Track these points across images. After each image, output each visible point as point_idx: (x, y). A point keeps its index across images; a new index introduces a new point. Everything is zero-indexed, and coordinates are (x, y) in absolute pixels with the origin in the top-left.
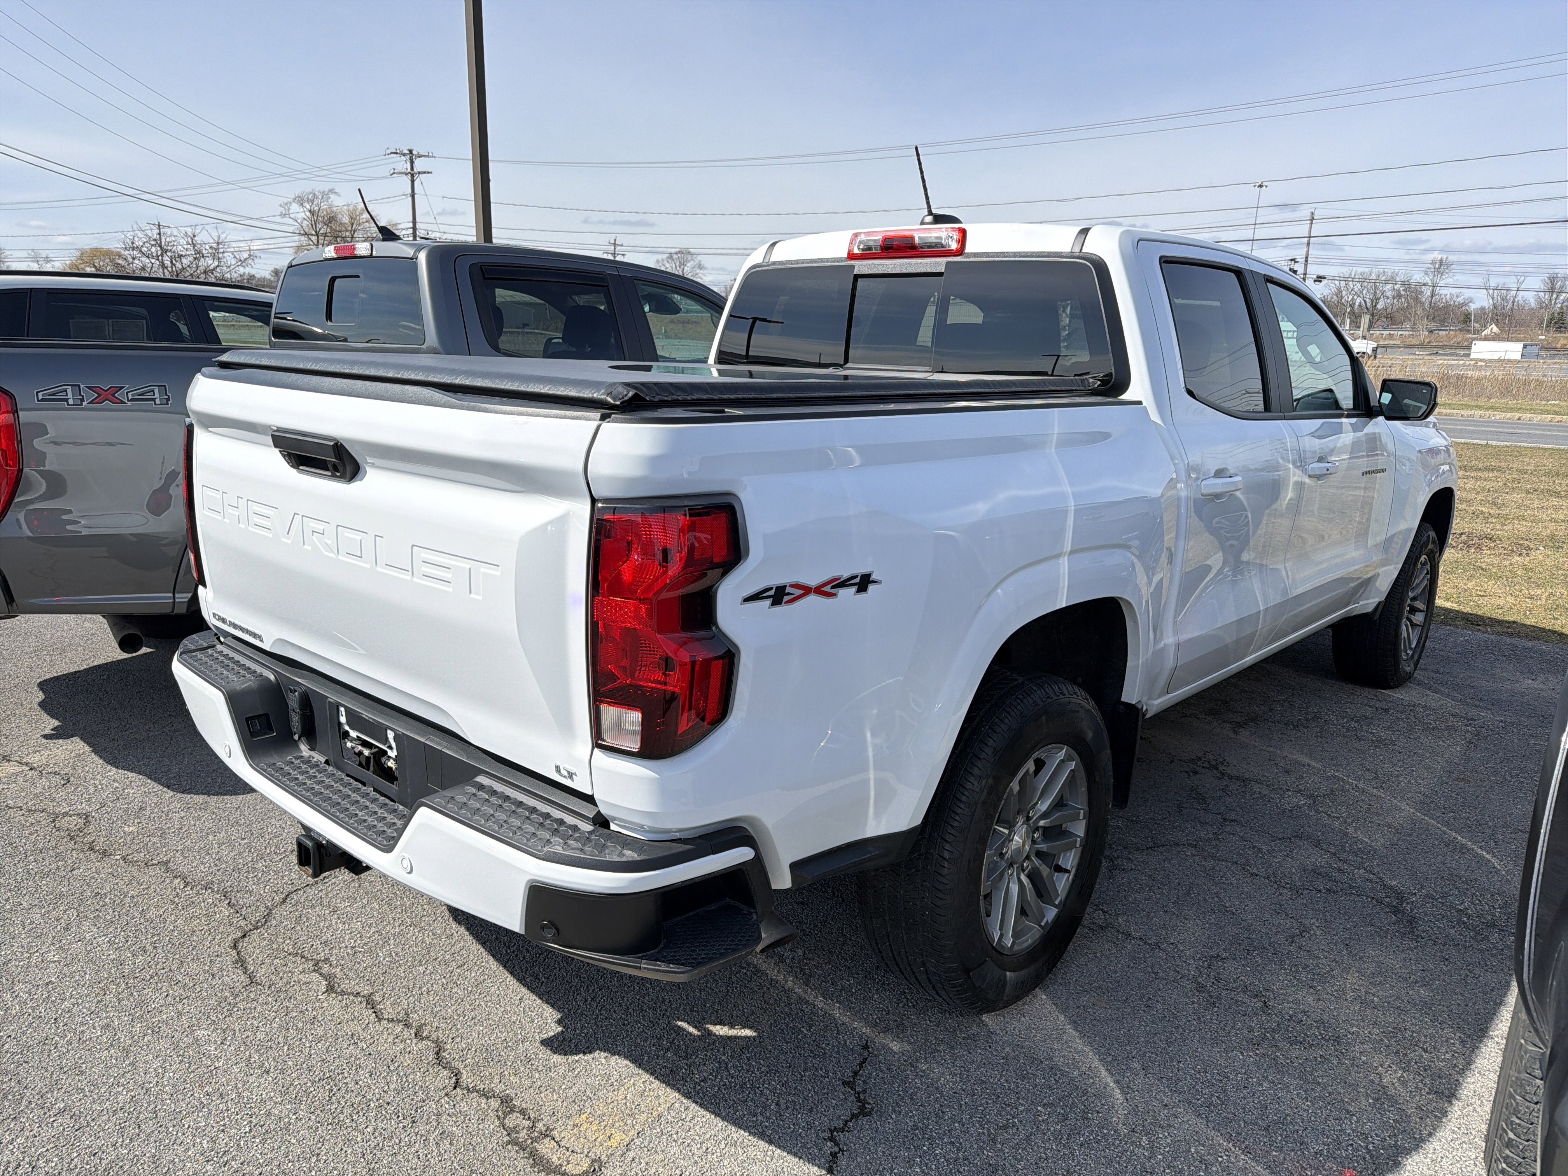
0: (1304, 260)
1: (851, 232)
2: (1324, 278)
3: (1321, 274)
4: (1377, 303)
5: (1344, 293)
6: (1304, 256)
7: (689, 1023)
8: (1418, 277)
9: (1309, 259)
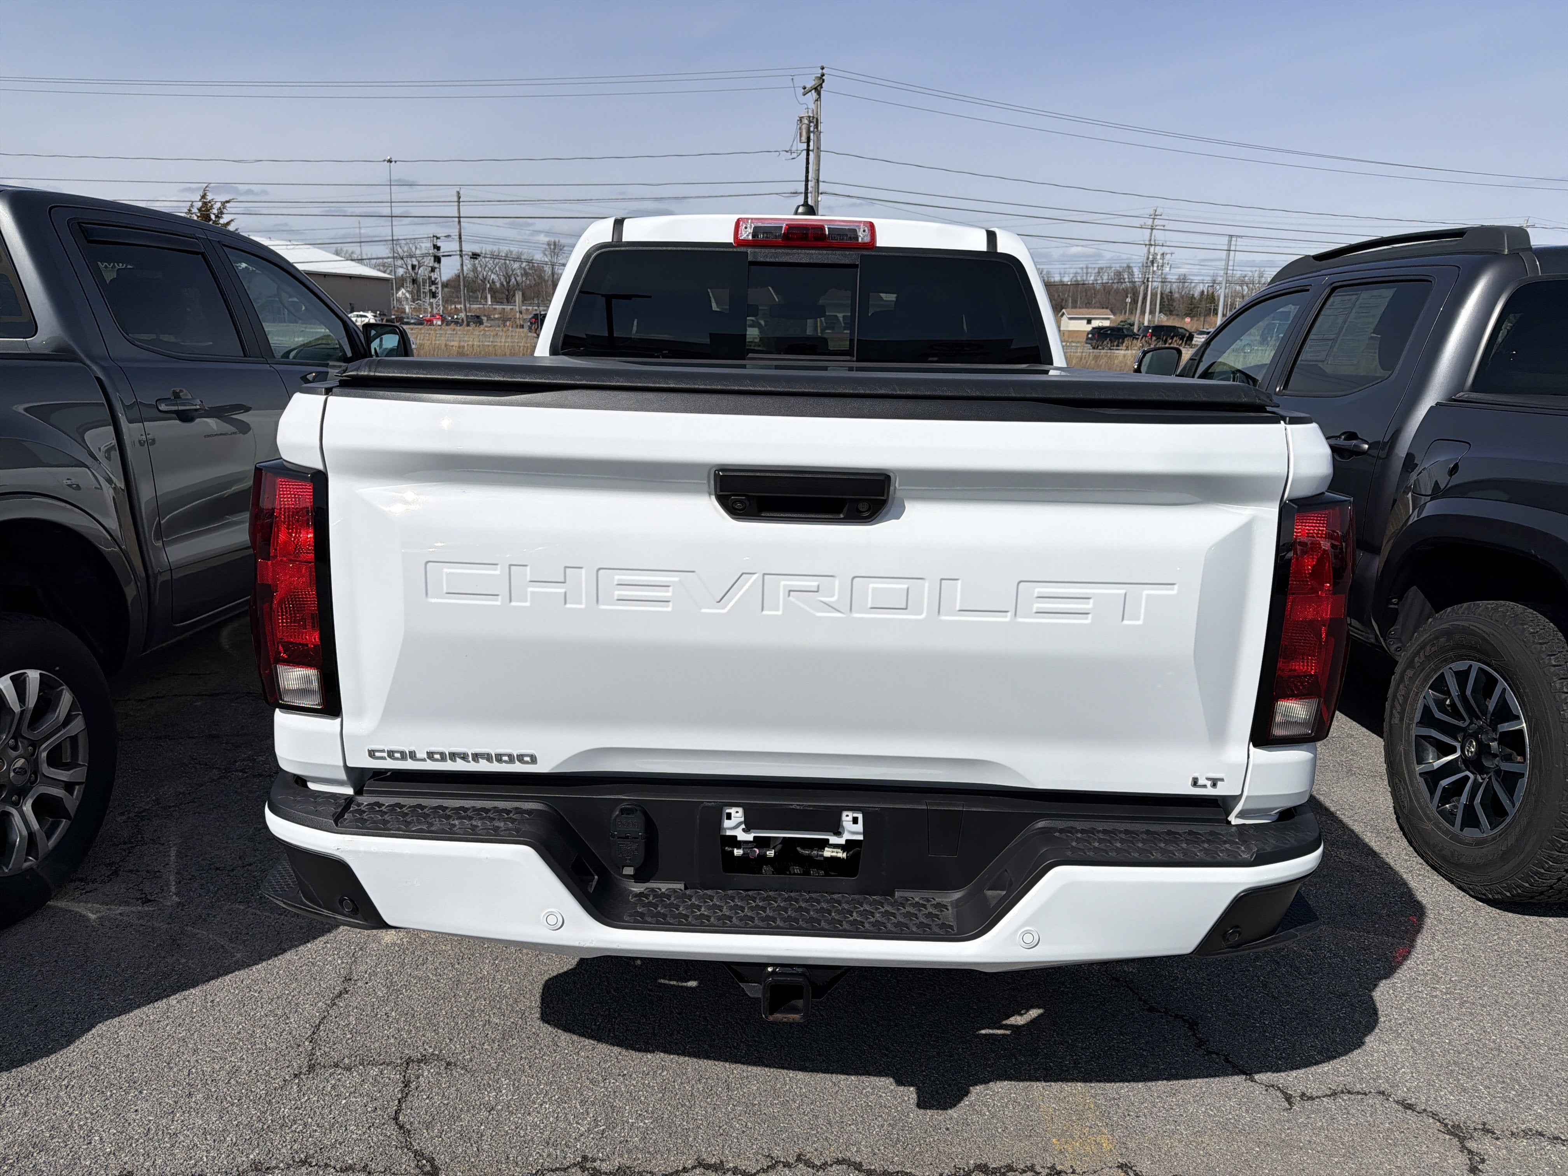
0: (458, 237)
1: (736, 217)
2: (479, 256)
3: (478, 251)
4: (510, 281)
5: (479, 269)
6: (457, 234)
7: (988, 1028)
8: (539, 257)
9: (463, 237)
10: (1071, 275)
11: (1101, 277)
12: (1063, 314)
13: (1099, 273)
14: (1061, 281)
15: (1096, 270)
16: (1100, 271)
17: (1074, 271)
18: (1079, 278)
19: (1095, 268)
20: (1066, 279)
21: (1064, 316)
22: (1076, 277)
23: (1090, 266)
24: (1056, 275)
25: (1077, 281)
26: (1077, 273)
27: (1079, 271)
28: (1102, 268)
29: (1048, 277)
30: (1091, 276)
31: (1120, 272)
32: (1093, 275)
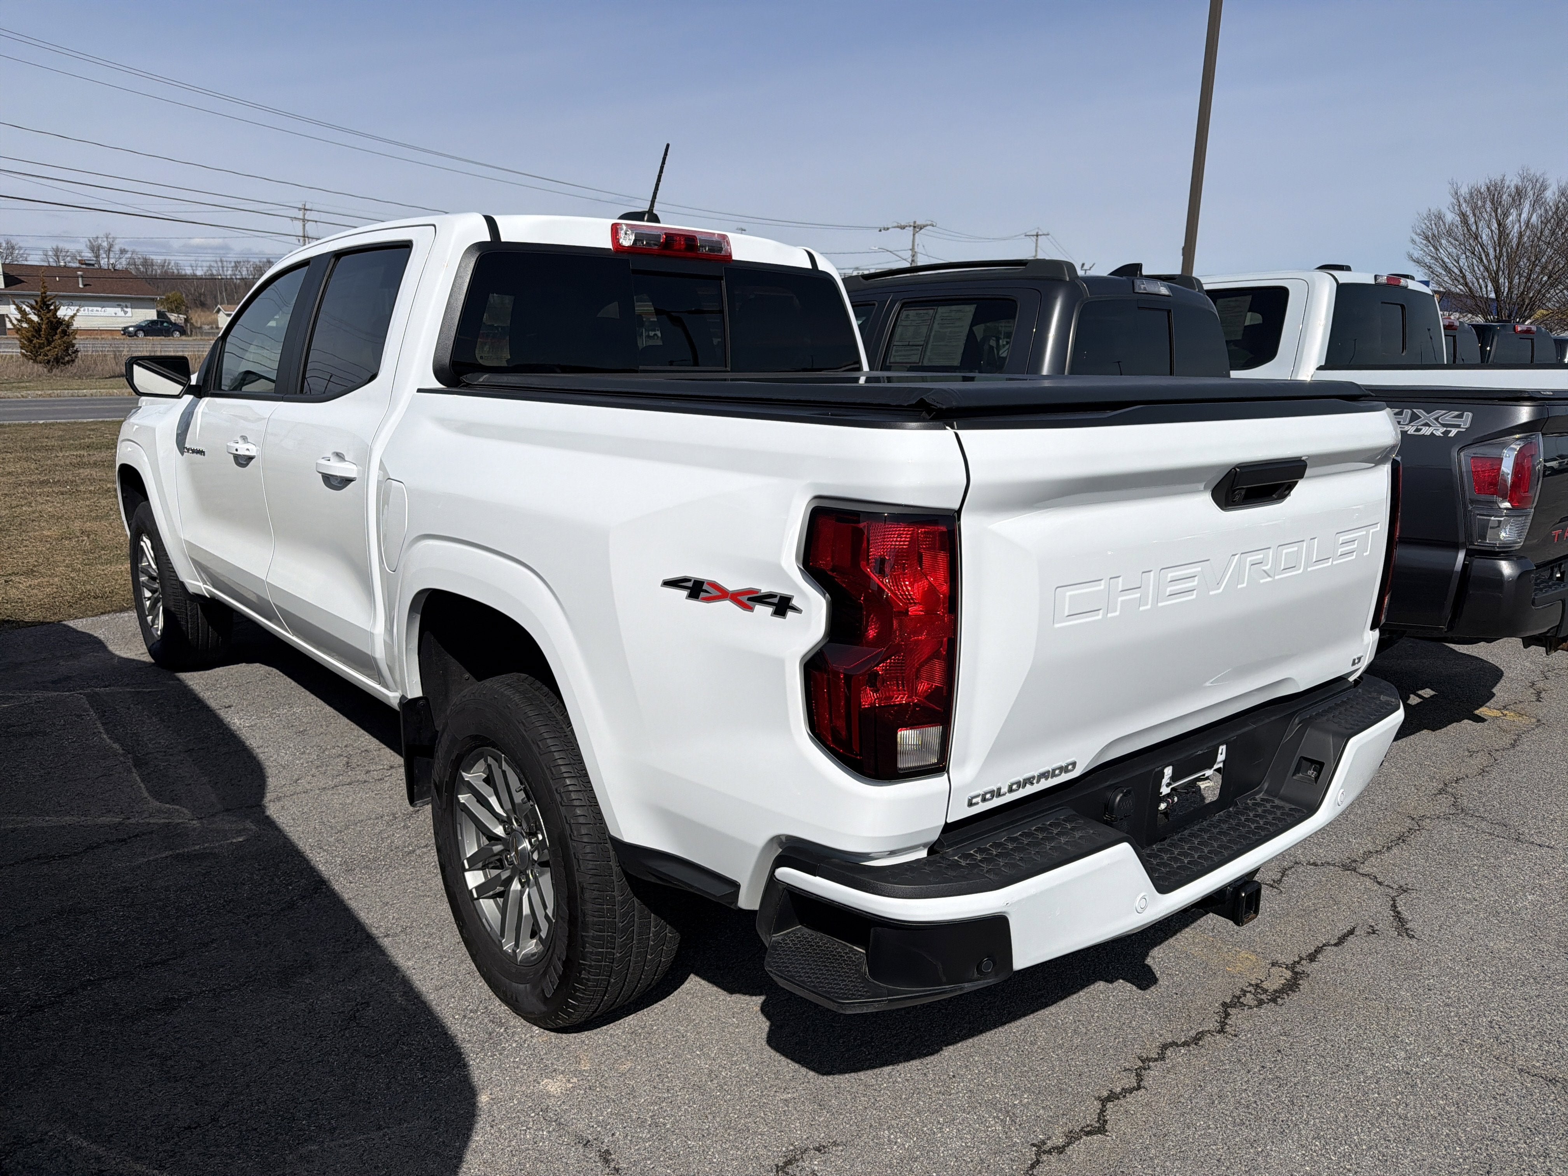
10: (205, 269)
11: (239, 271)
12: (219, 310)
13: (236, 267)
14: (195, 275)
15: (233, 264)
16: (237, 264)
17: (208, 264)
18: (215, 272)
19: (230, 262)
20: (199, 273)
21: (221, 312)
22: (211, 270)
23: (224, 259)
24: (186, 268)
25: (212, 275)
26: (210, 266)
27: (213, 264)
28: (239, 262)
29: (178, 270)
30: (227, 270)
31: (261, 267)
32: (230, 269)
